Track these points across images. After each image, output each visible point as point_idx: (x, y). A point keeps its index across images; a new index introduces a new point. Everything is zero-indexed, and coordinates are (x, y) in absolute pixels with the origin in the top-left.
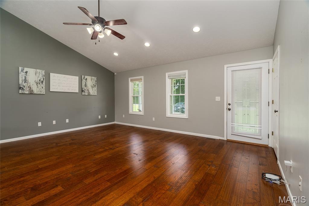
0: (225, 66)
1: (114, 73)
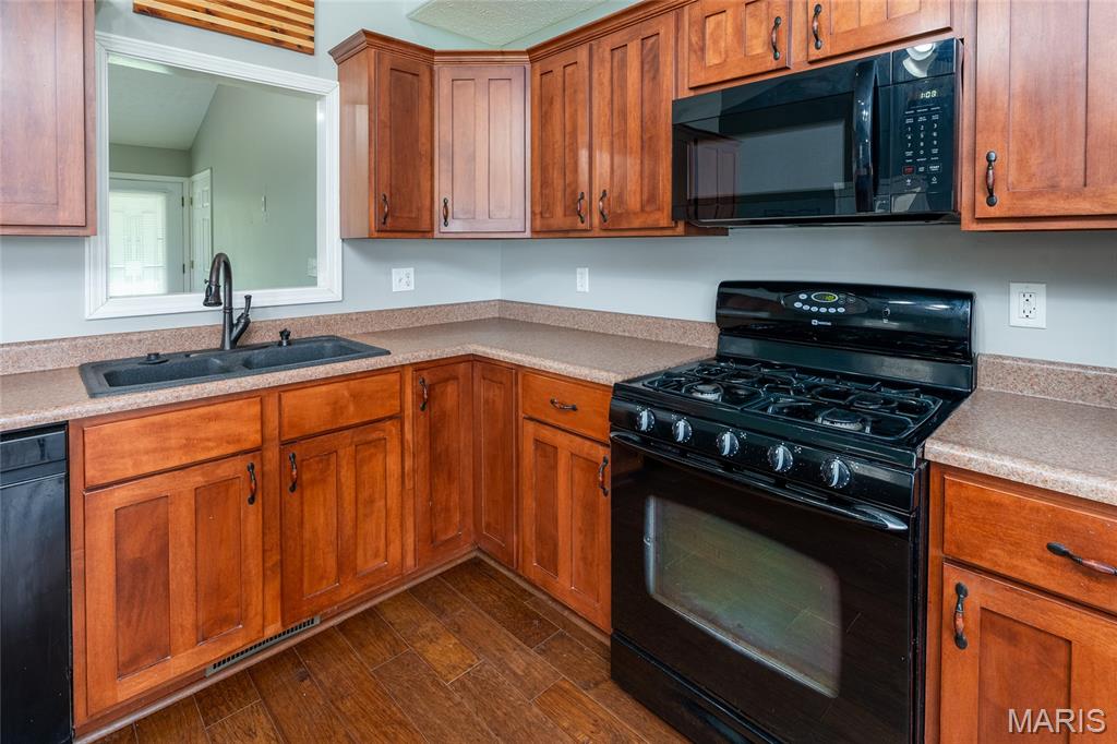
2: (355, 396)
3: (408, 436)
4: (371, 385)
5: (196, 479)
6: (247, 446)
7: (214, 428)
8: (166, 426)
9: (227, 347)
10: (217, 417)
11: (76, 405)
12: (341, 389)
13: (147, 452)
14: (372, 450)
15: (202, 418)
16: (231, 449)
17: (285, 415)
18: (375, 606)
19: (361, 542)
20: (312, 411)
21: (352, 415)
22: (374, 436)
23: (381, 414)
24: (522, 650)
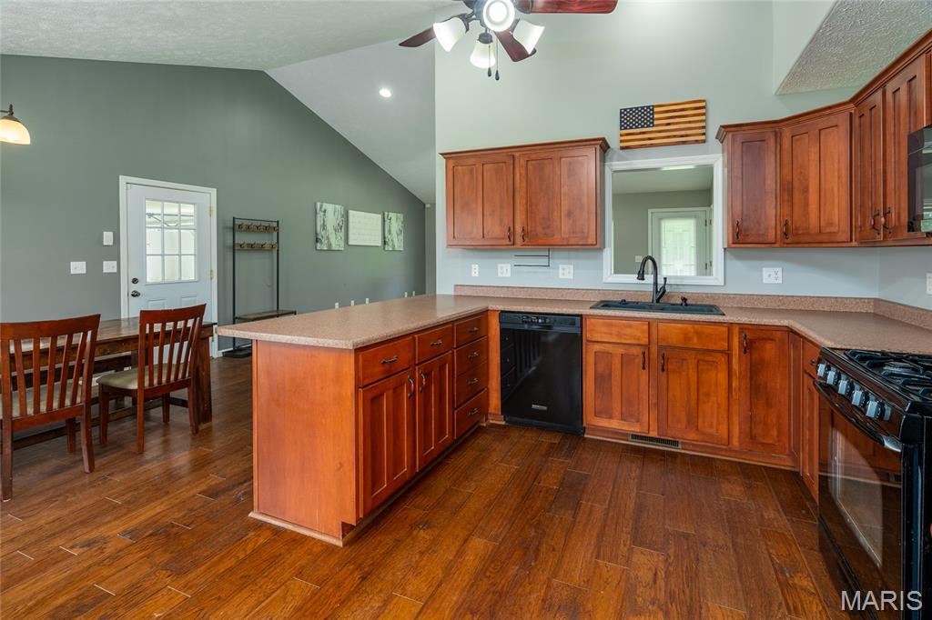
0: (650, 211)
1: (424, 205)
2: (697, 333)
3: (735, 366)
4: (708, 329)
5: (621, 350)
6: (643, 343)
7: (628, 331)
8: (611, 325)
9: (655, 301)
10: (630, 326)
11: (585, 311)
12: (689, 327)
13: (605, 333)
14: (710, 367)
15: (624, 325)
16: (635, 342)
17: (660, 334)
18: (714, 459)
19: (701, 414)
20: (673, 335)
21: (695, 343)
22: (710, 359)
23: (714, 347)
24: (779, 513)
